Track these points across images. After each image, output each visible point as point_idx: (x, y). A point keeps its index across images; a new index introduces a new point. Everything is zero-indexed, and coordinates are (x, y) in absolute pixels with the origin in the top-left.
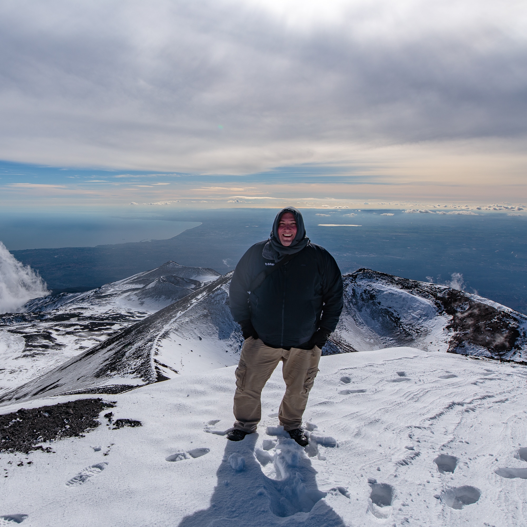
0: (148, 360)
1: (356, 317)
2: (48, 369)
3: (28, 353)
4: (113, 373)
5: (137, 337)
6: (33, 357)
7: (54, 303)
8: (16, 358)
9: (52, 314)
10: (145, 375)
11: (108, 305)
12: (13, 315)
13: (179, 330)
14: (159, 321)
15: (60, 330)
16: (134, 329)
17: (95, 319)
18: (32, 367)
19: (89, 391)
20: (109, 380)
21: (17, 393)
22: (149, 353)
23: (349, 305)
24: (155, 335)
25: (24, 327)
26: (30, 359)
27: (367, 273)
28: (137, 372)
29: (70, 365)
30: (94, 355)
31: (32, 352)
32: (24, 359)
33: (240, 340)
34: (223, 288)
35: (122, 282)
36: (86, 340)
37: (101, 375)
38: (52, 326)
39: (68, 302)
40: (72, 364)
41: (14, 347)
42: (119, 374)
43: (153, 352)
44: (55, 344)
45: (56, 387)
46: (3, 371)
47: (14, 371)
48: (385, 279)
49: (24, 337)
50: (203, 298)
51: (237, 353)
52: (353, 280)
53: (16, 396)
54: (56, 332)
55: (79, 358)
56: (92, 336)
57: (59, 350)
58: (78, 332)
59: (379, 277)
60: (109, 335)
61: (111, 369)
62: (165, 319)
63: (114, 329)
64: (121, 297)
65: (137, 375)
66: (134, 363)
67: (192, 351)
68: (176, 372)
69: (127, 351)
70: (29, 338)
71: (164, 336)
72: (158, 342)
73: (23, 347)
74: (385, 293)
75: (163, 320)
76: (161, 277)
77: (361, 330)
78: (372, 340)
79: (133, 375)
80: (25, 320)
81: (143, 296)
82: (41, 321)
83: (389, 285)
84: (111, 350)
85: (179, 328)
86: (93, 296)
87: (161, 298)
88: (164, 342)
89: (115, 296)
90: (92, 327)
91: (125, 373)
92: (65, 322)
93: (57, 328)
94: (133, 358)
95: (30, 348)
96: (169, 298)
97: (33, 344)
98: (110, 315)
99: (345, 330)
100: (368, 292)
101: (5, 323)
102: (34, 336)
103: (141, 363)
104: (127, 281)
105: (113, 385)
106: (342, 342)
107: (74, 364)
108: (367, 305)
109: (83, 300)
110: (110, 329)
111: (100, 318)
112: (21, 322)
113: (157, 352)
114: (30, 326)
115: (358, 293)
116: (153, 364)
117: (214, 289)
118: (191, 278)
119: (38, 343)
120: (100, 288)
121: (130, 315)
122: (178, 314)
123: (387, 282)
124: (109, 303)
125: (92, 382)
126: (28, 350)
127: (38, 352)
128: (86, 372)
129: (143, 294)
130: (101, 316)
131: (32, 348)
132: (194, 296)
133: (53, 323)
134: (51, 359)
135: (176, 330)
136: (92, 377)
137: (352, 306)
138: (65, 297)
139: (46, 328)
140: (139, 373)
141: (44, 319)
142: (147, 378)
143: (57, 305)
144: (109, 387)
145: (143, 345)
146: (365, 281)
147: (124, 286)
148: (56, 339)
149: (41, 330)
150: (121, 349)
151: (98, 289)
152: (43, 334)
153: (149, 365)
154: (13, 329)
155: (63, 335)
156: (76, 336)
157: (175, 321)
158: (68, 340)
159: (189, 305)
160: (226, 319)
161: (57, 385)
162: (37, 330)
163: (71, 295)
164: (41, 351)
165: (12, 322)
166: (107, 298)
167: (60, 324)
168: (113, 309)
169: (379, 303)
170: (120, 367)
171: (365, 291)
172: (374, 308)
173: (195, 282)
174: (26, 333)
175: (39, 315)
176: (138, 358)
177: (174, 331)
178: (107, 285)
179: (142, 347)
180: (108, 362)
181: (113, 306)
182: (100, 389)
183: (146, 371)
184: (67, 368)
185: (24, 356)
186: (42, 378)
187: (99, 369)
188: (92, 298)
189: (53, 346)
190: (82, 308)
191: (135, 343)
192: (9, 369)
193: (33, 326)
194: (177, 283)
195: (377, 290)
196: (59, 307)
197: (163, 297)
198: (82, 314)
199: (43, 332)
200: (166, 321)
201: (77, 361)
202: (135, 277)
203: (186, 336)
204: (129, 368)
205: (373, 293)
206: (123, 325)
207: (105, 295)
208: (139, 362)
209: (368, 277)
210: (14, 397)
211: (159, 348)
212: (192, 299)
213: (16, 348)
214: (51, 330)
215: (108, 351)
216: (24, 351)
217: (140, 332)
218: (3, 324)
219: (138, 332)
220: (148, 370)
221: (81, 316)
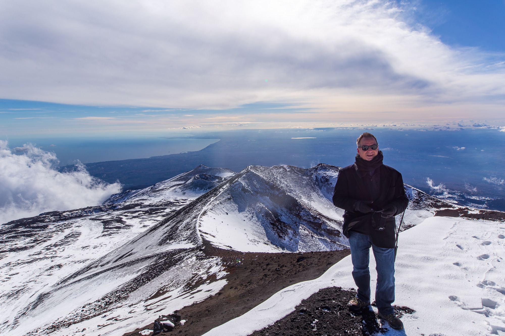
0: (194, 230)
1: (319, 193)
2: (121, 243)
3: (106, 233)
4: (171, 242)
5: (185, 216)
6: (110, 235)
7: (123, 197)
8: (97, 238)
9: (122, 205)
10: (194, 241)
11: (161, 196)
12: (93, 208)
13: (213, 209)
14: (199, 204)
15: (128, 216)
16: (183, 211)
17: (153, 206)
18: (110, 242)
19: (156, 255)
20: (169, 246)
21: (101, 261)
22: (195, 226)
23: (314, 186)
24: (198, 214)
25: (102, 216)
26: (107, 237)
27: (323, 166)
28: (188, 239)
29: (139, 239)
30: (156, 230)
31: (109, 232)
32: (103, 237)
33: (252, 213)
34: (239, 180)
35: (170, 180)
36: (147, 221)
37: (163, 244)
38: (122, 213)
39: (132, 196)
40: (141, 238)
41: (95, 230)
42: (175, 242)
43: (197, 225)
44: (125, 225)
45: (131, 255)
46: (88, 247)
47: (96, 247)
48: (333, 169)
49: (102, 222)
50: (227, 188)
51: (250, 221)
52: (315, 171)
53: (101, 264)
54: (126, 217)
55: (145, 234)
56: (151, 218)
57: (129, 229)
58: (141, 216)
59: (330, 168)
60: (163, 216)
61: (169, 239)
62: (203, 203)
63: (166, 212)
64: (169, 190)
65: (188, 241)
66: (186, 234)
67: (222, 222)
68: (214, 237)
69: (179, 226)
70: (106, 223)
71: (204, 214)
72: (200, 218)
73: (102, 229)
74: (334, 177)
75: (202, 204)
76: (196, 176)
77: (322, 200)
78: (328, 206)
79: (186, 242)
80: (102, 211)
81: (185, 189)
82: (114, 210)
83: (336, 172)
84: (168, 226)
85: (213, 208)
86: (150, 191)
87: (197, 189)
88: (204, 218)
89: (165, 190)
90: (151, 212)
91: (180, 241)
92: (131, 210)
93: (126, 214)
94: (184, 230)
95: (107, 230)
96: (202, 189)
97: (109, 227)
98: (162, 203)
99: (313, 201)
100: (325, 177)
101: (87, 214)
102: (110, 221)
103: (190, 233)
104: (173, 180)
105: (172, 250)
106: (312, 208)
107: (142, 238)
108: (324, 185)
109: (143, 194)
110: (163, 212)
111: (156, 206)
112: (99, 212)
113: (200, 225)
114: (106, 215)
115: (319, 178)
116: (199, 233)
117: (234, 182)
118: (215, 175)
119: (112, 225)
120: (154, 185)
121: (176, 202)
122: (212, 199)
123: (335, 171)
124: (161, 195)
125: (157, 249)
126: (105, 231)
127: (113, 232)
128: (151, 242)
129: (184, 188)
130: (157, 204)
131: (109, 229)
132: (221, 187)
133: (122, 211)
134: (123, 236)
135: (211, 209)
136: (157, 246)
137: (316, 186)
138: (130, 193)
139: (118, 215)
140: (190, 240)
141: (116, 209)
142: (196, 243)
143: (124, 199)
144: (170, 251)
145: (190, 221)
146: (322, 171)
147: (171, 183)
148: (126, 222)
149: (114, 216)
150: (175, 225)
151: (153, 186)
152: (116, 219)
153: (196, 234)
154: (94, 218)
155: (131, 219)
156: (140, 218)
157: (210, 204)
158: (135, 222)
159: (218, 193)
160: (242, 200)
161: (131, 253)
162: (111, 217)
163: (134, 191)
164: (115, 231)
165: (92, 213)
166: (160, 192)
167: (128, 211)
168: (165, 199)
169: (331, 184)
170: (175, 237)
171: (323, 177)
172: (328, 186)
173: (218, 177)
174: (103, 220)
175: (112, 206)
176: (188, 230)
177: (210, 210)
178: (159, 183)
179: (189, 222)
180: (166, 235)
181: (165, 197)
182: (163, 253)
183: (194, 238)
184: (137, 241)
185: (103, 236)
186: (119, 250)
187: (161, 239)
188: (150, 192)
189: (124, 227)
190: (143, 200)
191: (184, 220)
192: (92, 245)
193: (109, 214)
194: (207, 179)
195: (330, 176)
196: (126, 200)
197: (198, 188)
198: (143, 203)
199: (116, 218)
200: (204, 204)
201: (144, 236)
202: (178, 176)
203: (218, 213)
204: (182, 237)
205: (327, 178)
206: (172, 208)
207: (158, 190)
208: (189, 232)
209: (324, 168)
210: (99, 265)
211: (201, 222)
212: (220, 189)
213: (97, 230)
214: (122, 216)
215: (166, 227)
216: (103, 232)
217: (187, 213)
218: (86, 215)
219: (185, 213)
220: (196, 237)
221: (143, 205)
